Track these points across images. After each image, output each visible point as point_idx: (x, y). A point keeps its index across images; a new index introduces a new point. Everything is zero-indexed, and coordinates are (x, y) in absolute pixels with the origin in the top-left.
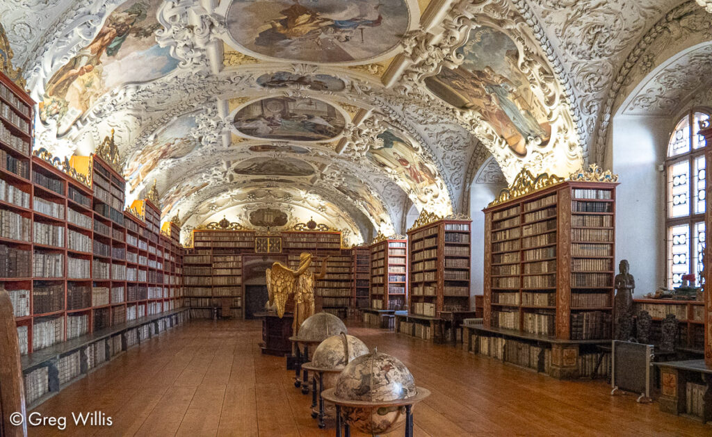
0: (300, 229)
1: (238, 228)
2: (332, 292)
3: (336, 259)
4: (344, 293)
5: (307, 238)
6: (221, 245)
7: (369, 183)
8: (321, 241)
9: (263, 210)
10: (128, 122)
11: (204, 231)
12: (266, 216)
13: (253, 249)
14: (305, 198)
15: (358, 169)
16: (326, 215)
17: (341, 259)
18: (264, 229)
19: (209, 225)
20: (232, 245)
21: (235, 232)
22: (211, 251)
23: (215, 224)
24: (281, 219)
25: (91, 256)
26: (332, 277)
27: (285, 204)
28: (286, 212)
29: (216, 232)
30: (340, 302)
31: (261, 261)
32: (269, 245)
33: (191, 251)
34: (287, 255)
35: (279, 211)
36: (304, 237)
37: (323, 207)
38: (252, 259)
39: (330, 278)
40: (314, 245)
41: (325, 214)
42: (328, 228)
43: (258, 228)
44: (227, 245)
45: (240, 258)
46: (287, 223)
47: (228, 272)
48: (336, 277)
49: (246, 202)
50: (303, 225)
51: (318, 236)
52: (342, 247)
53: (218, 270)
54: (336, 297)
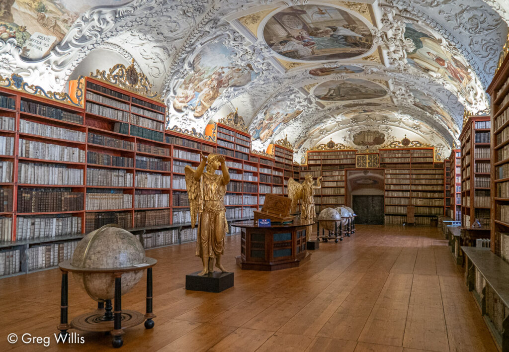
0: (395, 146)
1: (342, 147)
2: (426, 202)
3: (429, 172)
4: (437, 203)
5: (402, 153)
6: (329, 162)
7: (431, 94)
8: (415, 156)
9: (364, 132)
10: (158, 54)
11: (315, 152)
12: (366, 137)
13: (354, 164)
14: (401, 119)
15: (416, 81)
16: (421, 134)
17: (434, 172)
18: (364, 148)
19: (319, 146)
20: (337, 162)
21: (340, 151)
22: (320, 168)
23: (323, 146)
24: (379, 139)
25: (84, 165)
26: (425, 188)
27: (384, 126)
28: (383, 132)
29: (324, 152)
30: (434, 211)
31: (362, 174)
32: (368, 161)
33: (305, 168)
34: (384, 169)
35: (378, 132)
36: (399, 153)
37: (417, 126)
38: (355, 173)
39: (424, 189)
40: (408, 160)
41: (419, 132)
42: (421, 144)
43: (360, 147)
44: (333, 162)
45: (343, 173)
46: (385, 142)
47: (334, 184)
48: (429, 188)
49: (350, 126)
50: (397, 143)
51: (412, 151)
52: (435, 160)
53: (326, 183)
54: (430, 207)
